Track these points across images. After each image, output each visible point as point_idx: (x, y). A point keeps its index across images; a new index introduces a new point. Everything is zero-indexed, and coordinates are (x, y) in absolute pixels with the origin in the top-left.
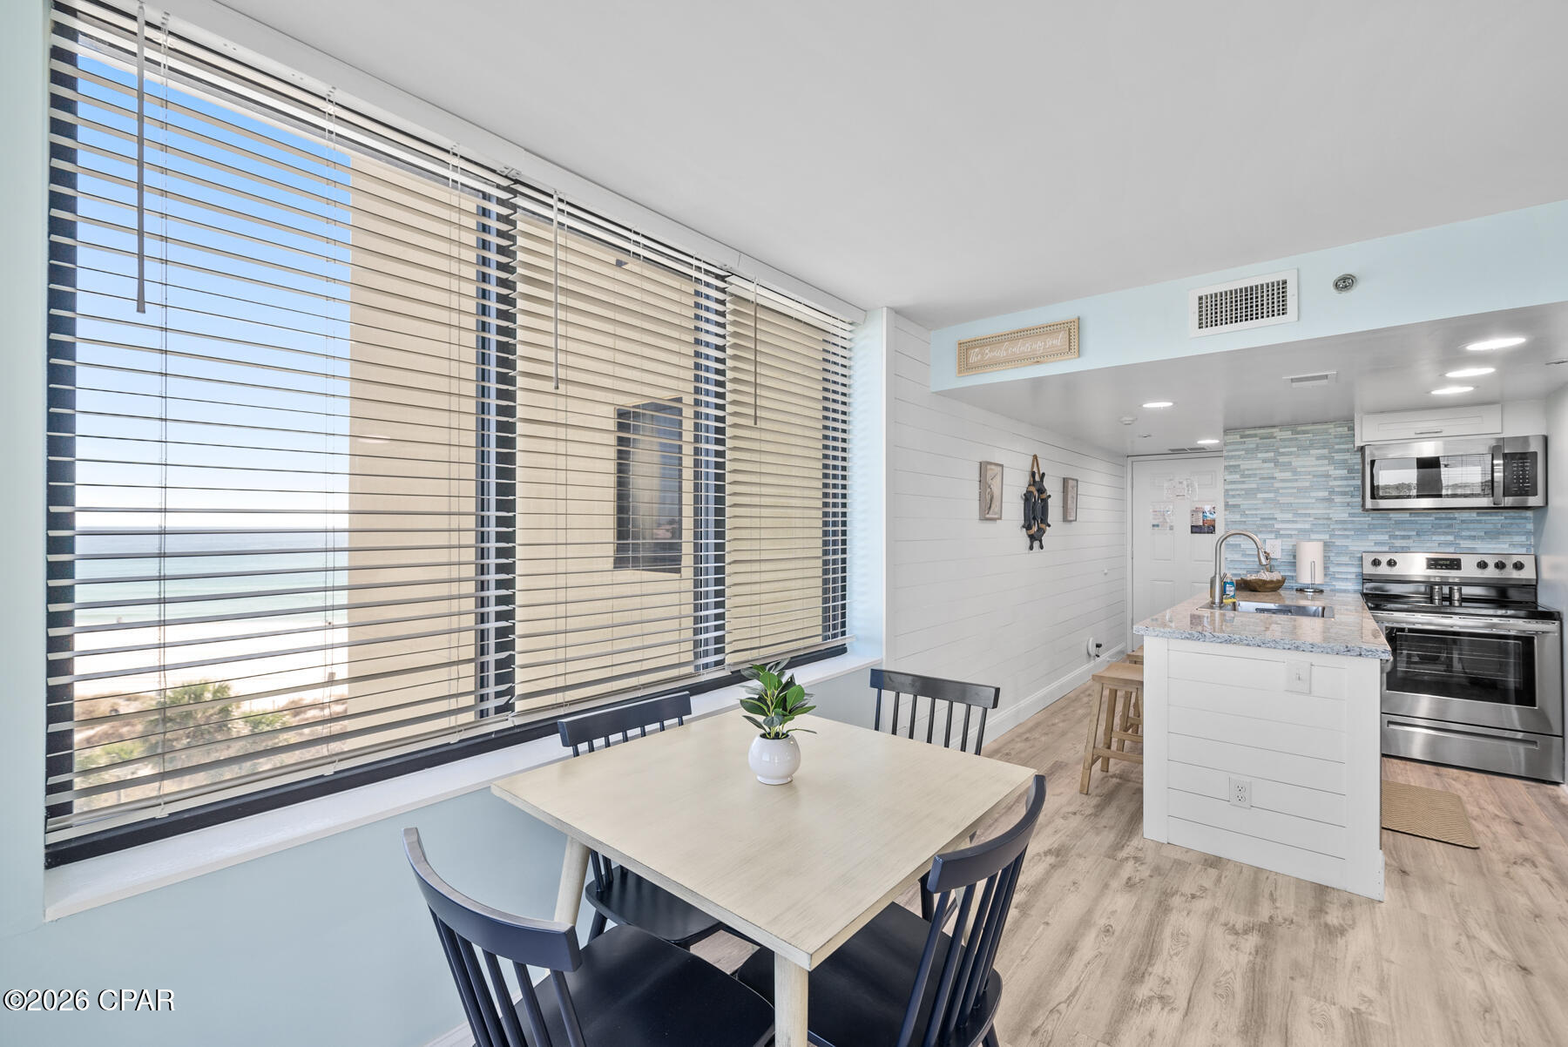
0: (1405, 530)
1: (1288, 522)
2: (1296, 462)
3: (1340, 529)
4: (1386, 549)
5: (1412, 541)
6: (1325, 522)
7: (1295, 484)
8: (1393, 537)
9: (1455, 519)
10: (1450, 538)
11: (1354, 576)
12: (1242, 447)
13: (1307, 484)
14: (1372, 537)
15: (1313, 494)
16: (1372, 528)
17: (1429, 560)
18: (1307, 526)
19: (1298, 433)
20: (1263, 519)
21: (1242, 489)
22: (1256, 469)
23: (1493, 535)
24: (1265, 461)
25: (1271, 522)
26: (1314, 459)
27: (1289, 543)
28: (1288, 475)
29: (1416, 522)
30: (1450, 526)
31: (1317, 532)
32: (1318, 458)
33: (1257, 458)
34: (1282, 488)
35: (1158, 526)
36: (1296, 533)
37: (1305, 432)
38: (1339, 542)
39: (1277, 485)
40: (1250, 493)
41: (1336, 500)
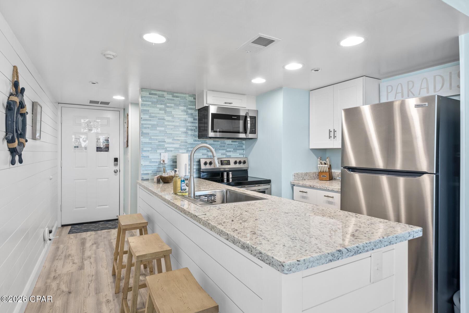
1: (171, 143)
3: (190, 148)
7: (173, 124)
9: (226, 143)
10: (224, 151)
20: (159, 141)
21: (149, 124)
22: (156, 113)
23: (235, 150)
24: (160, 109)
25: (163, 143)
27: (171, 154)
29: (215, 145)
30: (224, 146)
33: (157, 108)
35: (78, 147)
39: (166, 123)
40: (154, 127)
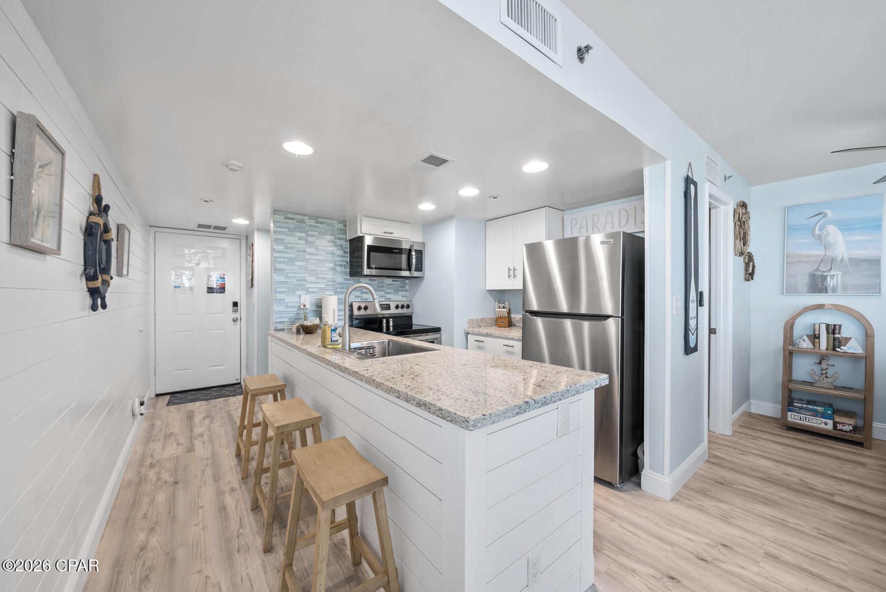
1: (313, 283)
2: (317, 242)
3: (339, 288)
7: (317, 257)
9: (385, 283)
10: (383, 293)
12: (286, 226)
13: (323, 258)
15: (326, 265)
18: (323, 286)
19: (319, 223)
20: (298, 280)
21: (285, 258)
22: (294, 244)
23: (397, 291)
24: (300, 239)
25: (303, 283)
26: (326, 241)
27: (315, 297)
28: (312, 250)
30: (383, 287)
31: (329, 290)
32: (329, 241)
33: (295, 236)
34: (310, 259)
36: (319, 290)
37: (322, 223)
39: (307, 257)
40: (291, 261)
41: (337, 270)
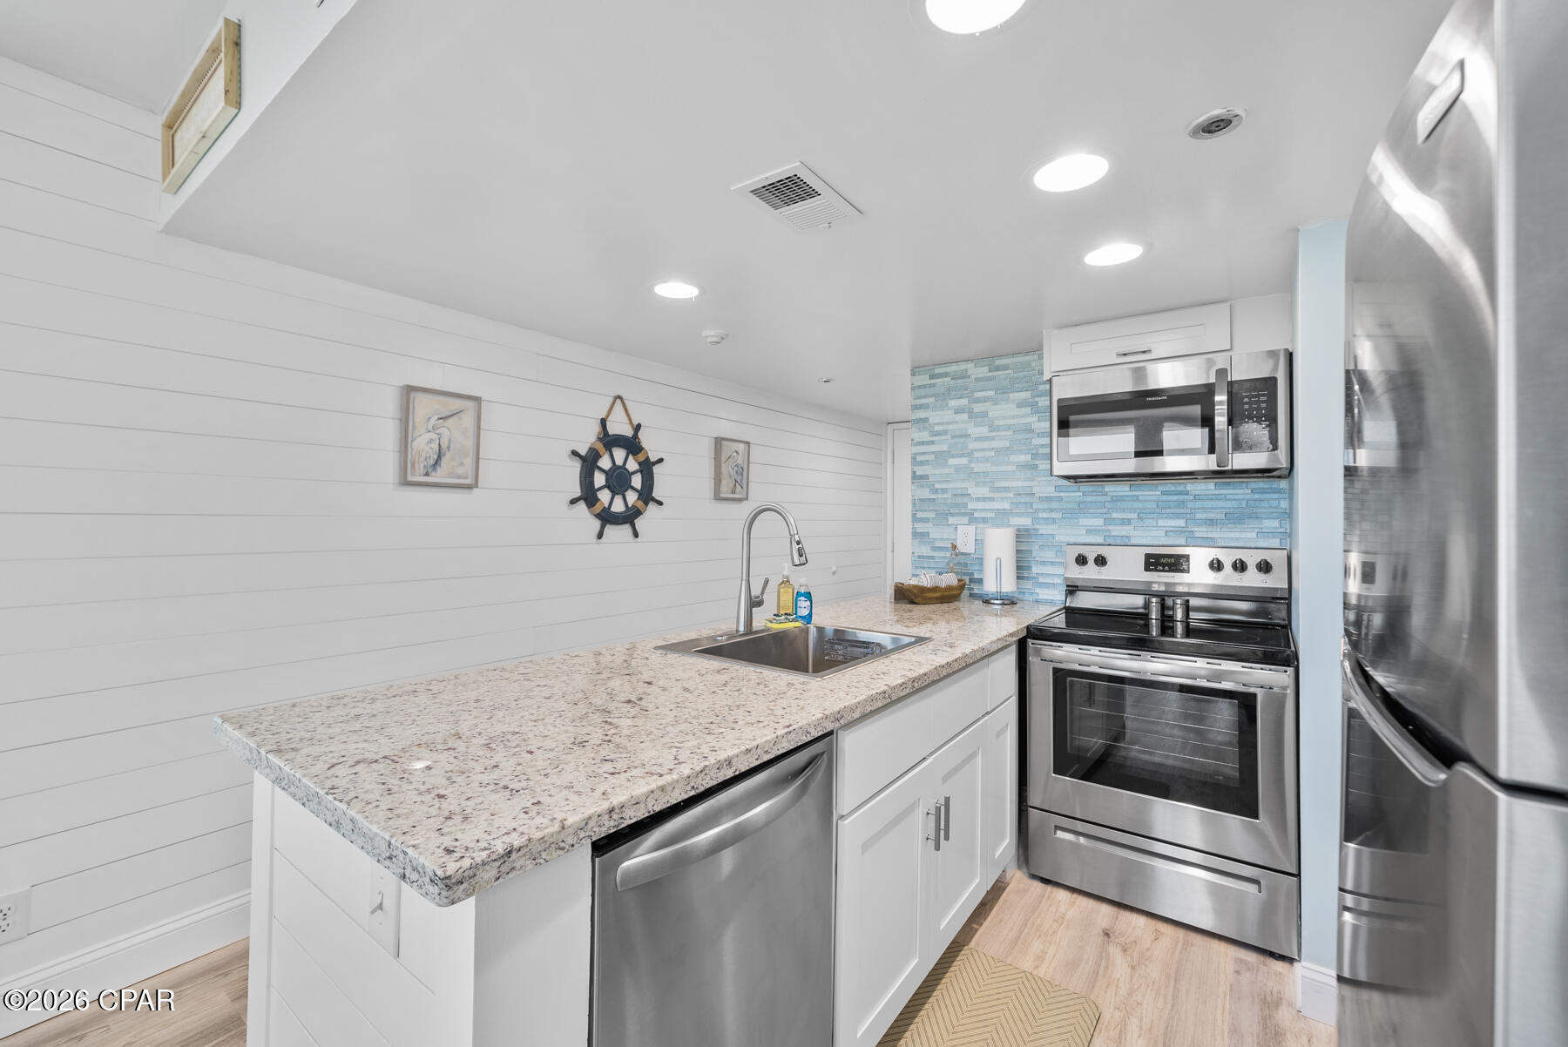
0: (1124, 510)
1: (984, 499)
2: (995, 411)
3: (1044, 510)
4: (1100, 540)
5: (1132, 528)
6: (1028, 499)
7: (992, 444)
8: (1109, 521)
9: (1187, 493)
10: (1181, 523)
11: (1059, 581)
12: (929, 392)
13: (1006, 444)
14: (1083, 522)
15: (1013, 458)
16: (1081, 509)
17: (1148, 556)
18: (1006, 506)
19: (998, 369)
21: (931, 453)
22: (947, 423)
23: (1235, 518)
24: (958, 411)
25: (964, 500)
26: (1014, 406)
28: (983, 431)
29: (1137, 499)
30: (1182, 504)
31: (1020, 515)
32: (1020, 405)
34: (977, 450)
36: (992, 515)
37: (1006, 368)
38: (1044, 529)
39: (972, 446)
40: (940, 458)
41: (1041, 467)
